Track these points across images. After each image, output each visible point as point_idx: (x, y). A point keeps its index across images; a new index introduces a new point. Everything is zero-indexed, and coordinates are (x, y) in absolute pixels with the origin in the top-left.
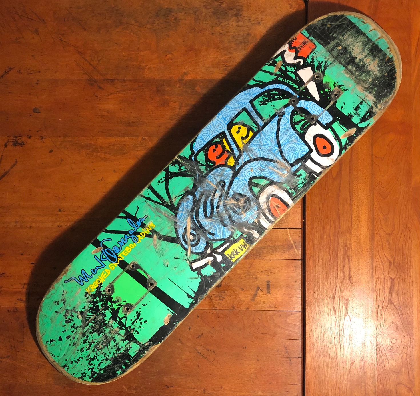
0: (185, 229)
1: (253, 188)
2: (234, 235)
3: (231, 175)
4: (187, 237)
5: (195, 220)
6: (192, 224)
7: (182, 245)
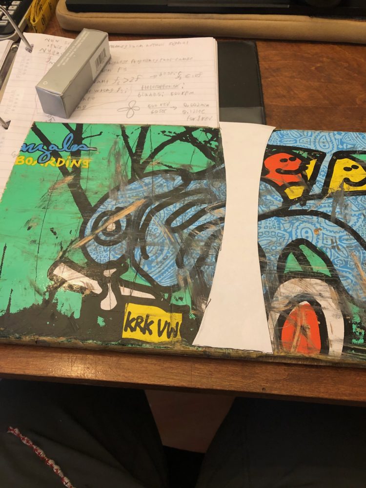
0: (119, 210)
1: (291, 257)
2: (176, 295)
3: (273, 208)
4: (106, 221)
5: (147, 211)
6: (136, 211)
7: (85, 223)
